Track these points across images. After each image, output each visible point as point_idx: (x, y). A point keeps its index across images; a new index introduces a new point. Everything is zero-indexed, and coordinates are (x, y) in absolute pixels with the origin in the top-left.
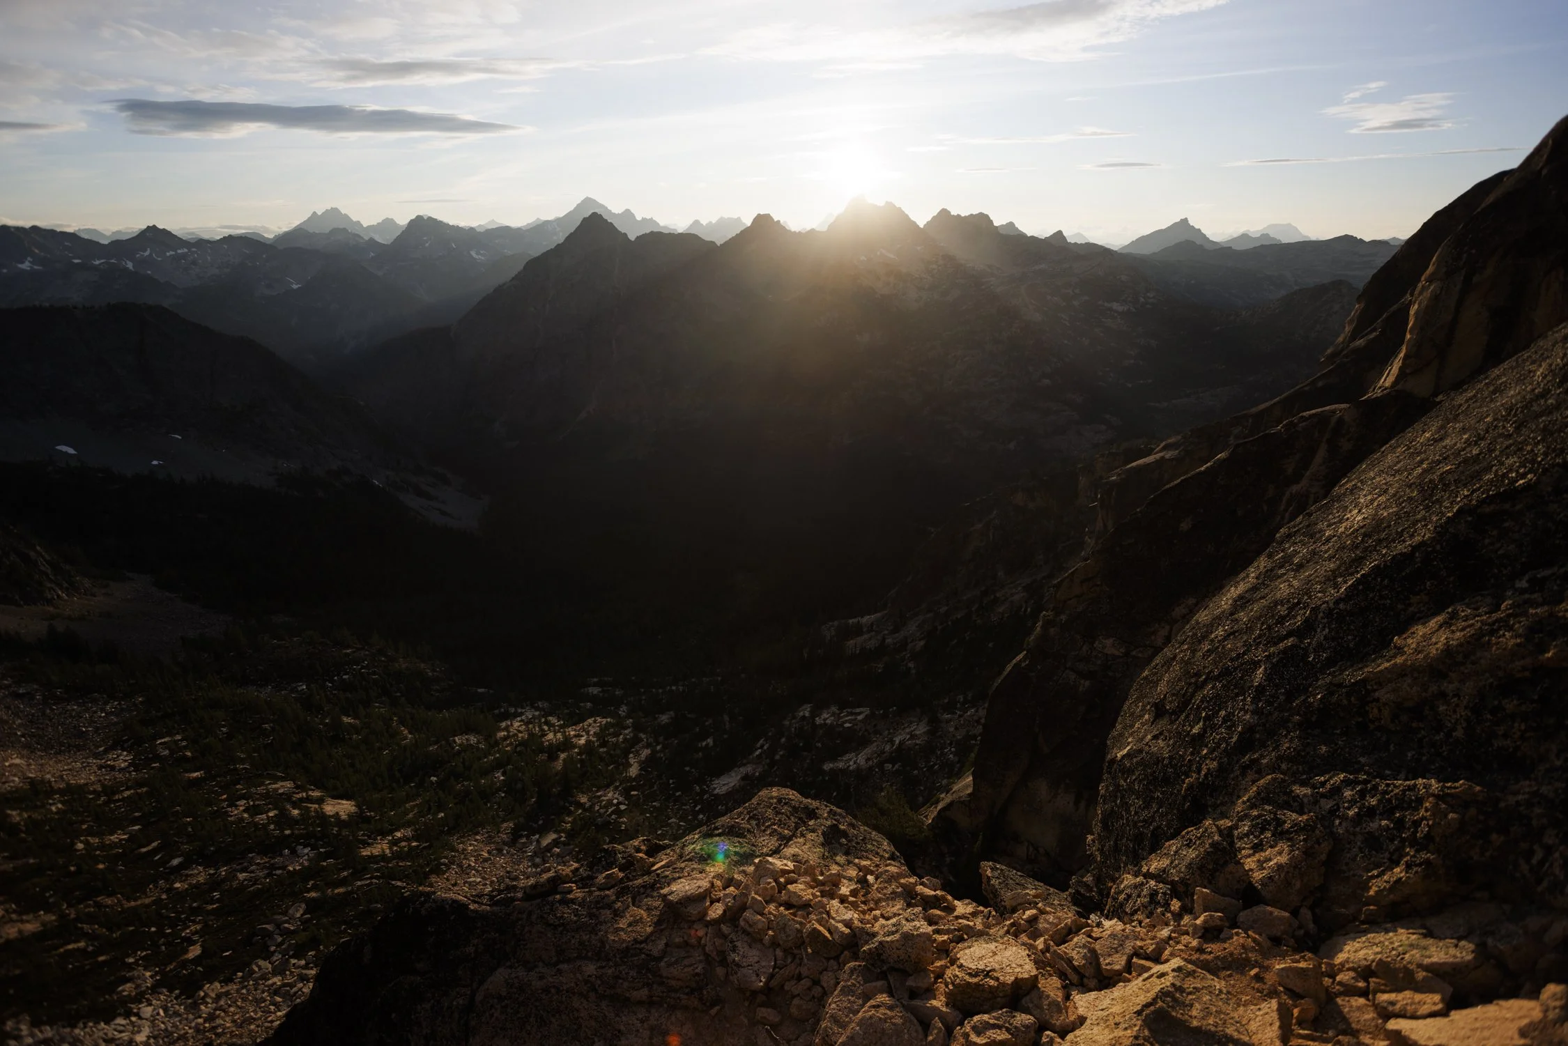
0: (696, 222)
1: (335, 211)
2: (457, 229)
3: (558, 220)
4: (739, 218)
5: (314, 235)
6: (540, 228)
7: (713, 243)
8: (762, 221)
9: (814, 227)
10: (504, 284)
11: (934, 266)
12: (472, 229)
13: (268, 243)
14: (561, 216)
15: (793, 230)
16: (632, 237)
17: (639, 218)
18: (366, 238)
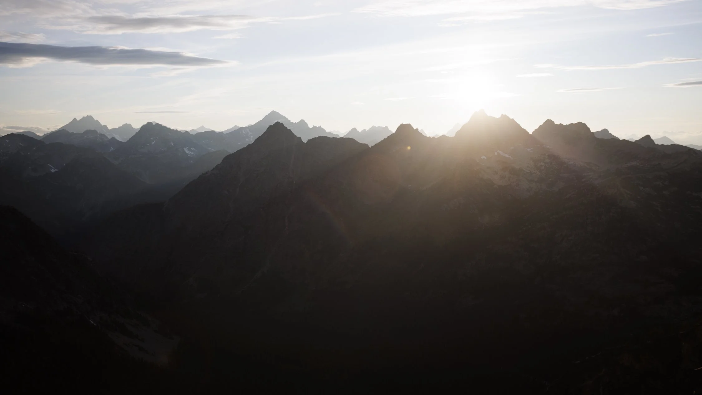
0: (354, 130)
1: (90, 118)
2: (176, 132)
3: (250, 127)
4: (387, 127)
5: (73, 134)
6: (237, 133)
7: (366, 145)
8: (404, 129)
9: (445, 134)
10: (207, 173)
11: (542, 164)
12: (187, 133)
13: (38, 139)
14: (253, 124)
15: (428, 135)
16: (305, 140)
17: (310, 126)
18: (110, 137)
